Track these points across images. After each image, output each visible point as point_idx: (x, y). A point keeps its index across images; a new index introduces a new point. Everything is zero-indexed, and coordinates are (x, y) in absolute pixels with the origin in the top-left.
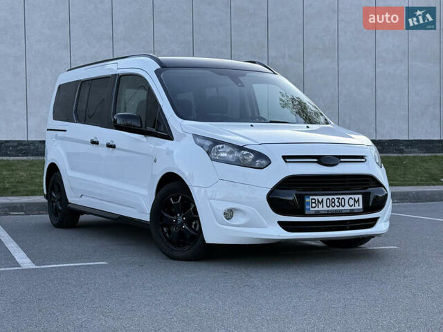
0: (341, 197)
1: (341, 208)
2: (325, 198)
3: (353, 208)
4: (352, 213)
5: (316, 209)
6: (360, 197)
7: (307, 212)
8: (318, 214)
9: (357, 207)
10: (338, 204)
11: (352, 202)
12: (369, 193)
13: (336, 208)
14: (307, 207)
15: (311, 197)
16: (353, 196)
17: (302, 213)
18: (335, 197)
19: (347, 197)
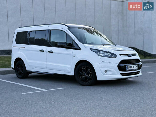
0: (133, 65)
1: (133, 69)
2: (130, 66)
3: (136, 68)
4: (136, 70)
5: (129, 69)
6: (137, 65)
7: (127, 70)
8: (129, 71)
9: (137, 68)
10: (133, 67)
11: (135, 67)
12: (139, 64)
13: (132, 69)
14: (127, 69)
15: (128, 66)
16: (136, 65)
17: (125, 70)
18: (132, 65)
19: (134, 65)
